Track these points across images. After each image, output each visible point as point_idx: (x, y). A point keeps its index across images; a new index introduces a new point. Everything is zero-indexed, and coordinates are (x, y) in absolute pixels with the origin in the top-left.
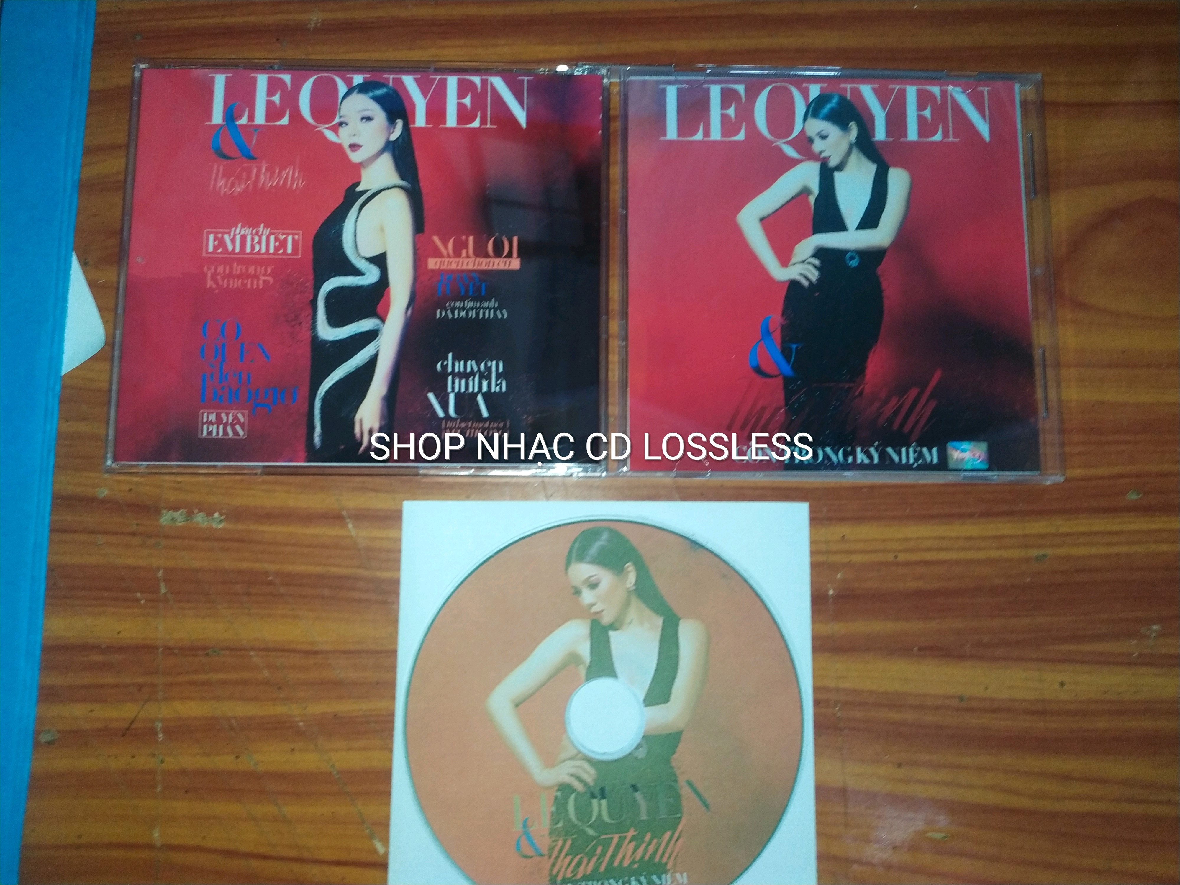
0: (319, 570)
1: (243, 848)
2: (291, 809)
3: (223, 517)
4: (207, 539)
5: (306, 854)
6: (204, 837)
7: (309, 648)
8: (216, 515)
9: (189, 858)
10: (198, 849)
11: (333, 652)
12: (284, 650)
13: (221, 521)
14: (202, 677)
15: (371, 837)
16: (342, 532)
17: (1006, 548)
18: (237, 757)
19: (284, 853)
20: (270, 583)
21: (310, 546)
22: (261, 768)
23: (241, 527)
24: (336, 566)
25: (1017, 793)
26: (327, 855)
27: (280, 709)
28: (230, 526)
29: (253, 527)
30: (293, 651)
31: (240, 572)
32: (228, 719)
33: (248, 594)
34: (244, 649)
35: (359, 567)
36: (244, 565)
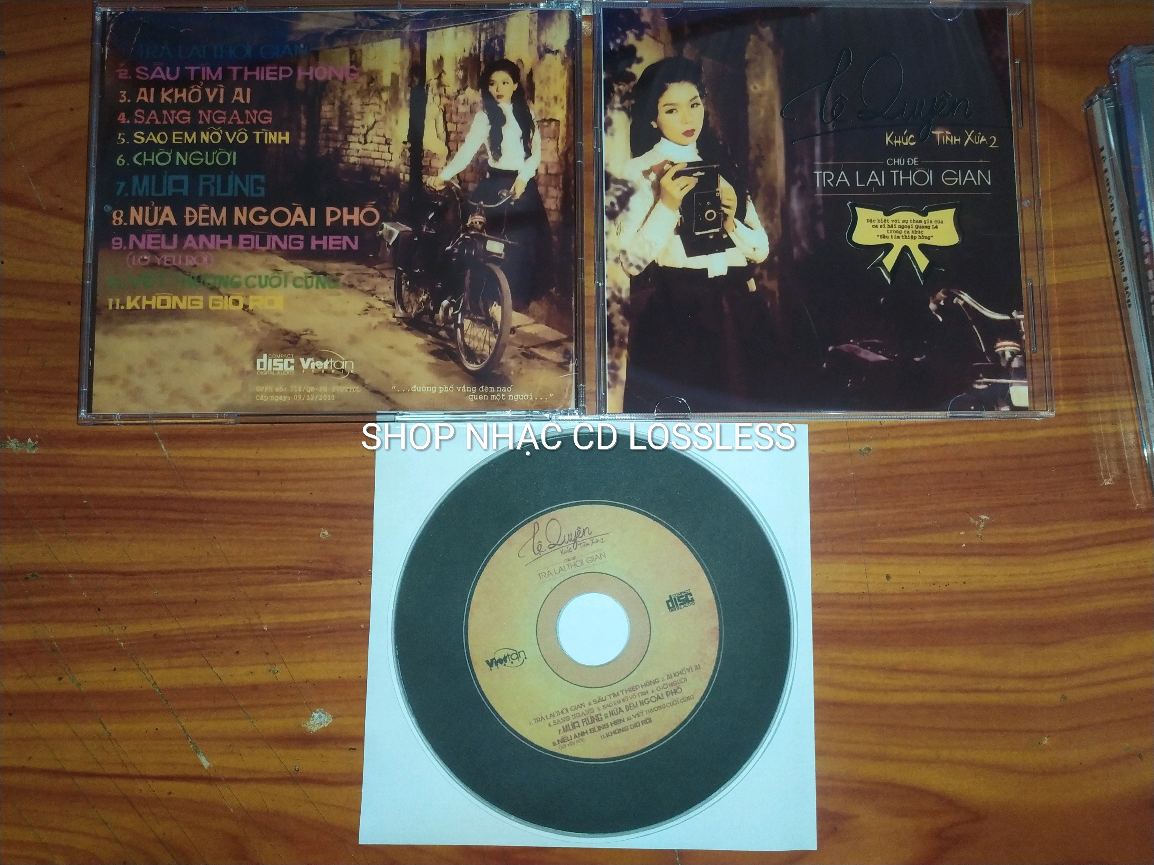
0: (133, 491)
1: (68, 768)
2: (116, 727)
3: (36, 443)
4: (21, 465)
5: (132, 771)
6: (30, 758)
7: (126, 569)
8: (29, 440)
9: (15, 779)
10: (23, 770)
11: (150, 572)
12: (102, 572)
13: (34, 447)
14: (22, 601)
15: (196, 751)
16: (155, 453)
17: (828, 443)
18: (60, 679)
19: (109, 770)
20: (84, 507)
21: (124, 468)
22: (84, 688)
23: (53, 451)
24: (150, 487)
25: (842, 686)
26: (152, 771)
27: (102, 630)
28: (43, 451)
29: (66, 451)
30: (110, 573)
31: (55, 496)
32: (50, 641)
33: (64, 518)
34: (63, 573)
35: (173, 487)
36: (59, 489)
